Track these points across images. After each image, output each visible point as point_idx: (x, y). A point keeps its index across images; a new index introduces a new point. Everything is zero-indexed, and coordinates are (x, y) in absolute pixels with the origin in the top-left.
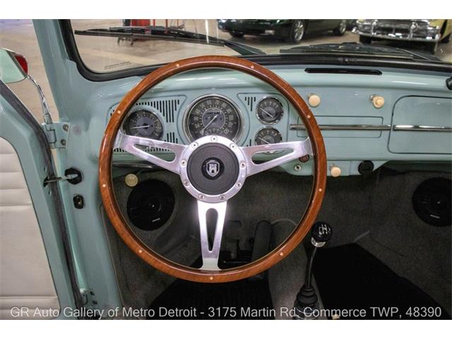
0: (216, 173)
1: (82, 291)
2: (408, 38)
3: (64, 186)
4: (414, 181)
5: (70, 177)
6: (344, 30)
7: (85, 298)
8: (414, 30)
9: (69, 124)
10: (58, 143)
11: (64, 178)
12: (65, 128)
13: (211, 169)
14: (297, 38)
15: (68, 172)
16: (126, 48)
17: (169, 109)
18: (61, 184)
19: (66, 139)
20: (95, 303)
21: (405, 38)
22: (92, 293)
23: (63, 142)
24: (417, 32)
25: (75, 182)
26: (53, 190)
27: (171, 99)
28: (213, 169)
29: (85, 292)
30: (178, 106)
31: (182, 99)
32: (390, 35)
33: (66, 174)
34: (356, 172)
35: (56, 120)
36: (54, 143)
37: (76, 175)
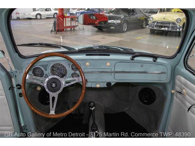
0: (55, 86)
1: (22, 125)
2: (169, 30)
3: (16, 90)
4: (139, 89)
5: (18, 87)
6: (145, 26)
7: (23, 128)
8: (171, 26)
9: (17, 71)
10: (14, 76)
11: (16, 87)
12: (16, 72)
13: (53, 85)
14: (124, 30)
15: (17, 85)
16: (54, 35)
17: (45, 67)
18: (15, 89)
19: (17, 75)
20: (27, 129)
21: (168, 30)
22: (26, 126)
23: (15, 76)
24: (173, 27)
25: (19, 88)
26: (12, 91)
27: (46, 64)
28: (54, 85)
29: (23, 125)
30: (48, 66)
31: (49, 64)
32: (162, 29)
33: (16, 86)
34: (106, 86)
35: (14, 69)
36: (13, 76)
37: (20, 87)
